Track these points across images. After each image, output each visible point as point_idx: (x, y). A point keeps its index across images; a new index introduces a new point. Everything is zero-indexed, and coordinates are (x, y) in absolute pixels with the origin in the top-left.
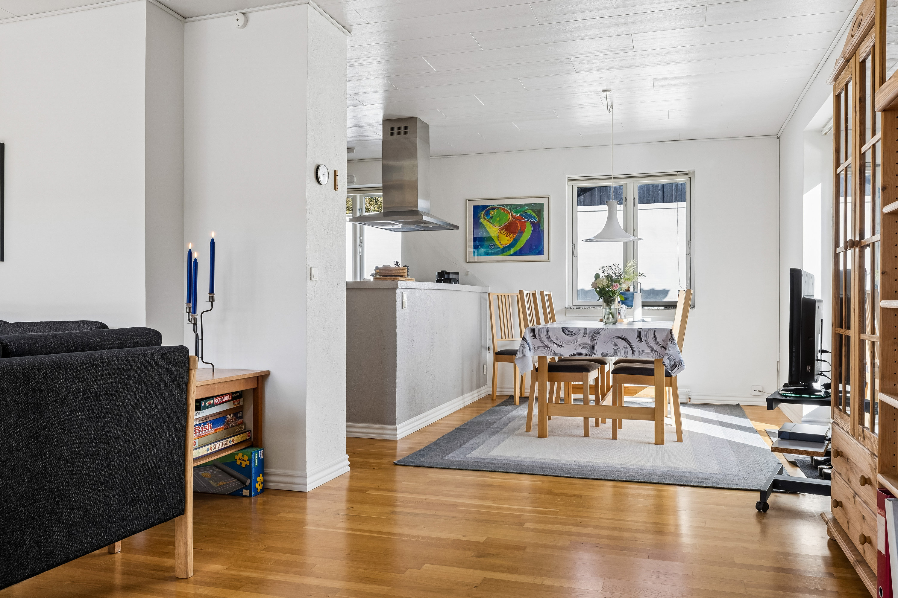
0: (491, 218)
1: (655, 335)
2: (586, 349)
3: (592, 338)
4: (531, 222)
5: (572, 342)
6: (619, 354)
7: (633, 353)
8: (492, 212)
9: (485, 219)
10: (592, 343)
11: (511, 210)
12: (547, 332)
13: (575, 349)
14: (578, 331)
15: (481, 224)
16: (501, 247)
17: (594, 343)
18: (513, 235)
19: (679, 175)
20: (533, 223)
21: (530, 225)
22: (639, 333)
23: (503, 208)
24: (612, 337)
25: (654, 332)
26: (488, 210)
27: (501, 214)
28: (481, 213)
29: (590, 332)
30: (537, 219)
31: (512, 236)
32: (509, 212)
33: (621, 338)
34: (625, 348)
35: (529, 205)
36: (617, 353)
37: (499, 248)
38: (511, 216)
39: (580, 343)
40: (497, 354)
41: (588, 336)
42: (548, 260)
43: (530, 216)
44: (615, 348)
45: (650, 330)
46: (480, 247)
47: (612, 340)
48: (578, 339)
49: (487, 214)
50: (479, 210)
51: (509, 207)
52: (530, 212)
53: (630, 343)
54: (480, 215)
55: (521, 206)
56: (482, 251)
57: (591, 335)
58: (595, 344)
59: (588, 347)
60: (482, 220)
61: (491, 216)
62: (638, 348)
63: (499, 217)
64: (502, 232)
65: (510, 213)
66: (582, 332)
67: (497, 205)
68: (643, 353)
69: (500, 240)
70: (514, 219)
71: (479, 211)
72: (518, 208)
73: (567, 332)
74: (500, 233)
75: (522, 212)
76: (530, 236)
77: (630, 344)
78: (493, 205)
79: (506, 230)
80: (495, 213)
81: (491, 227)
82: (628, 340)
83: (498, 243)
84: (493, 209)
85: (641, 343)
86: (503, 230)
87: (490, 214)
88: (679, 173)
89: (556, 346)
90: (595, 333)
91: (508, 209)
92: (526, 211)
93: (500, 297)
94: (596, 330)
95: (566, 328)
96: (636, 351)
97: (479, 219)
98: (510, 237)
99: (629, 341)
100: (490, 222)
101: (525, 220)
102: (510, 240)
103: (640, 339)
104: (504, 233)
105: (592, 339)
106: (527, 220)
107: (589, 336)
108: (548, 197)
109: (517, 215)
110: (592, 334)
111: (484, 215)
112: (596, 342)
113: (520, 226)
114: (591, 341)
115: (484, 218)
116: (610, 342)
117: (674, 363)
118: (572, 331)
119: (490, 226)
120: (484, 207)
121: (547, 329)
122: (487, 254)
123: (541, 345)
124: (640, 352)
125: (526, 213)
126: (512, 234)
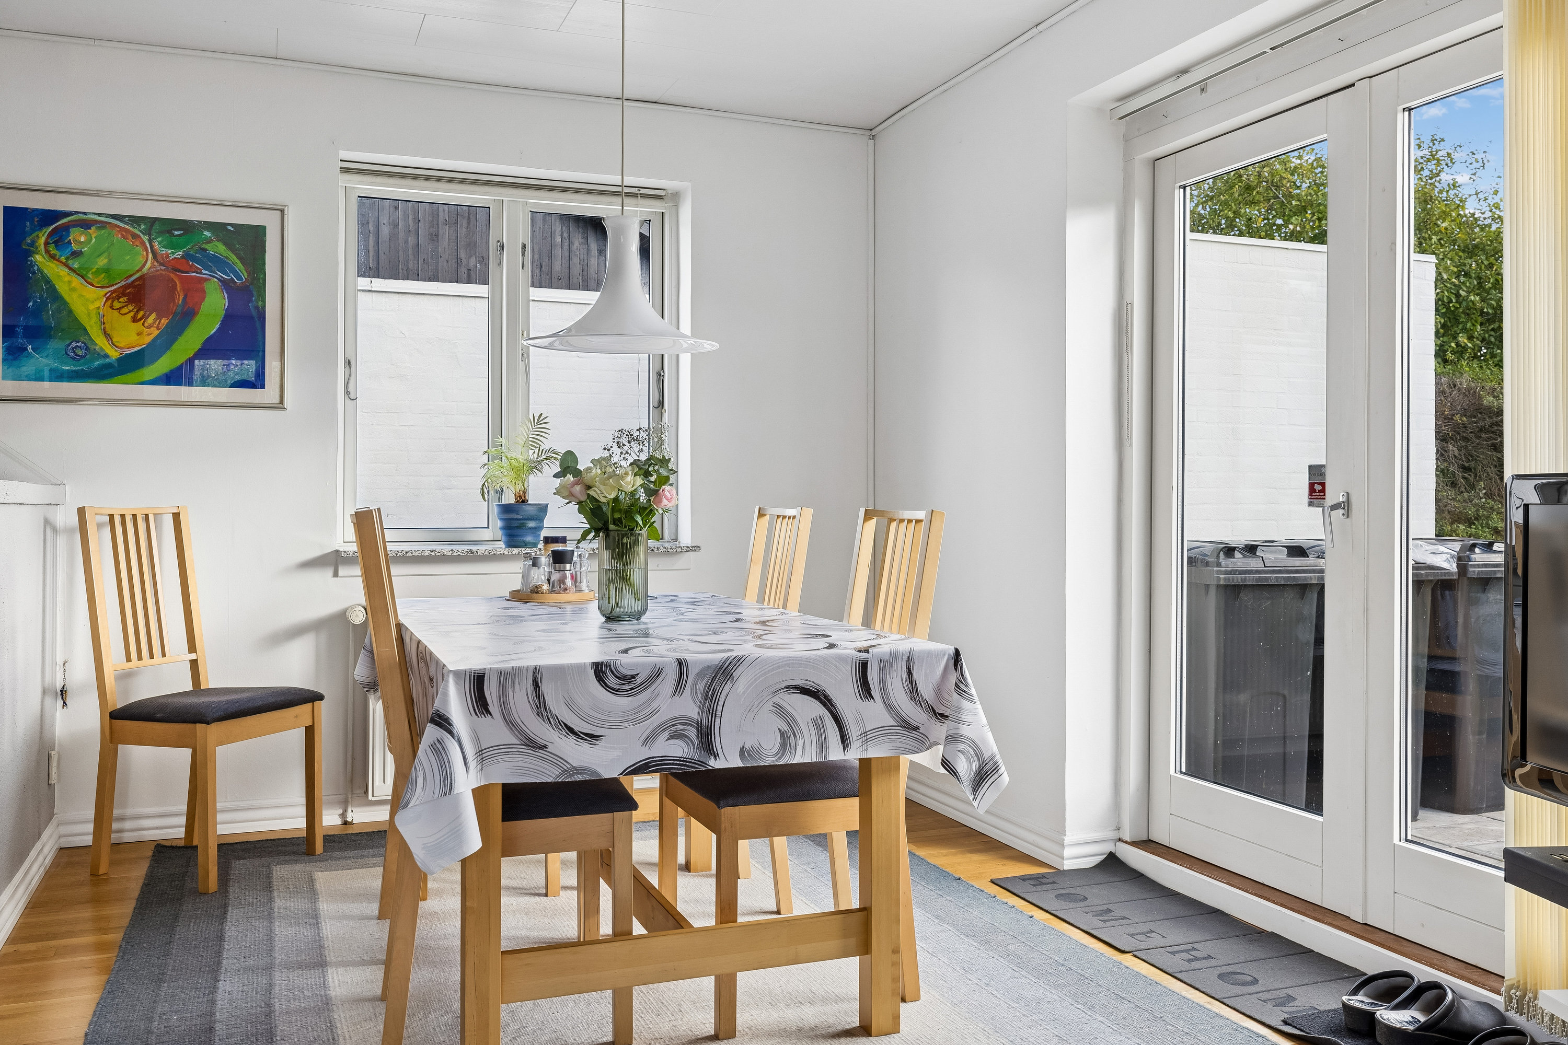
0: (76, 254)
1: (909, 672)
2: (688, 744)
3: (707, 696)
4: (223, 281)
5: (632, 717)
6: (799, 748)
7: (844, 740)
8: (78, 237)
9: (53, 257)
10: (704, 715)
11: (150, 235)
12: (536, 685)
13: (645, 742)
14: (657, 673)
15: (34, 273)
16: (114, 354)
17: (712, 713)
18: (159, 317)
19: (644, 196)
20: (226, 285)
21: (219, 290)
22: (863, 667)
23: (122, 225)
24: (774, 689)
25: (908, 661)
26: (67, 228)
27: (113, 244)
28: (38, 236)
29: (700, 675)
30: (245, 276)
31: (155, 320)
32: (143, 244)
33: (804, 691)
34: (818, 724)
35: (218, 228)
36: (793, 744)
37: (107, 356)
38: (150, 256)
39: (664, 719)
40: (117, 715)
41: (692, 690)
42: (280, 405)
43: (218, 262)
44: (785, 727)
45: (894, 657)
46: (30, 350)
47: (776, 699)
48: (655, 705)
49: (59, 239)
50: (28, 223)
51: (143, 227)
52: (218, 248)
53: (832, 705)
54: (33, 243)
55: (187, 227)
56: (40, 361)
57: (701, 686)
58: (718, 720)
59: (692, 733)
60: (39, 258)
61: (75, 247)
62: (860, 720)
63: (106, 255)
64: (117, 305)
65: (148, 246)
66: (671, 674)
67: (99, 215)
68: (875, 738)
69: (109, 331)
70: (163, 268)
71: (27, 229)
72: (176, 233)
73: (612, 681)
74: (111, 307)
75: (192, 247)
76: (217, 326)
77: (832, 708)
78: (85, 213)
79: (130, 301)
80: (91, 240)
81: (74, 284)
82: (826, 697)
83: (101, 342)
84: (86, 224)
85: (869, 704)
86: (121, 300)
87: (69, 243)
88: (643, 191)
89: (572, 739)
90: (715, 676)
91: (139, 233)
92: (204, 246)
93: (117, 519)
94: (721, 668)
95: (608, 665)
96: (853, 731)
97: (29, 253)
98: (146, 325)
99: (830, 701)
100: (70, 269)
101: (201, 273)
102: (149, 335)
103: (865, 690)
104: (125, 310)
105: (706, 700)
106: (207, 272)
107: (694, 689)
108: (282, 211)
109: (173, 253)
110: (705, 682)
111: (46, 244)
112: (719, 713)
113: (183, 289)
114: (701, 710)
115: (47, 251)
116: (769, 706)
117: (980, 767)
118: (633, 677)
119: (69, 282)
120: (49, 217)
121: (534, 672)
122: (58, 376)
123: (508, 737)
124: (866, 737)
125: (205, 250)
126: (153, 316)
